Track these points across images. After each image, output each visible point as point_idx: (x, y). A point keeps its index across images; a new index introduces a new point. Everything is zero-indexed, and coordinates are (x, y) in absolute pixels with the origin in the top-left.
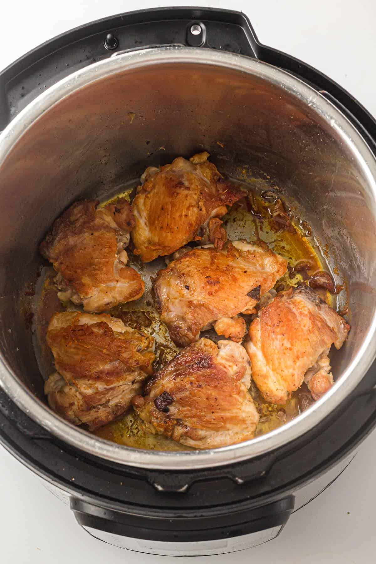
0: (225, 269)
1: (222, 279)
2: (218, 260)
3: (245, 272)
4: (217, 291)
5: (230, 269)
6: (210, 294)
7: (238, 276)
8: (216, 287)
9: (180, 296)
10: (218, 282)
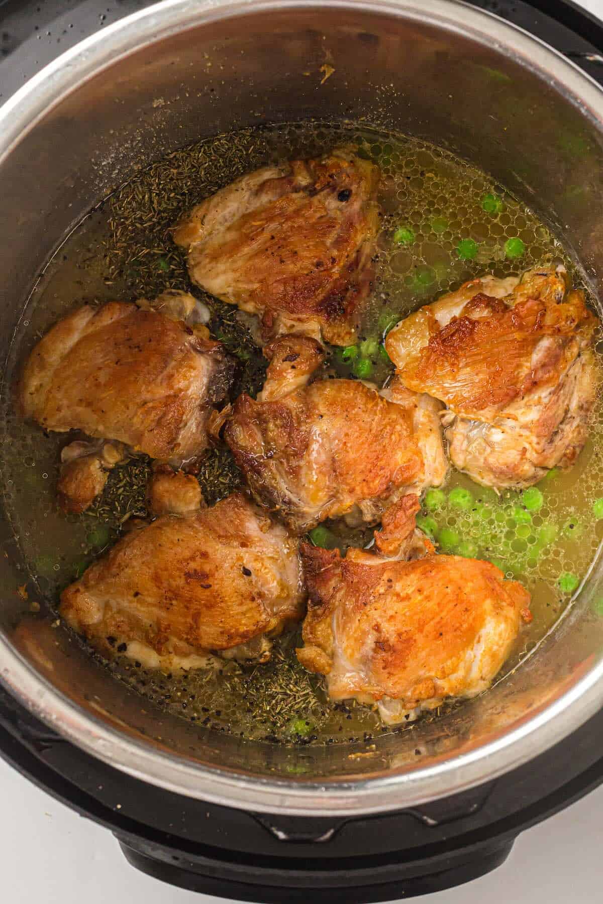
0: (174, 602)
1: (181, 582)
2: (186, 623)
3: (136, 594)
4: (193, 558)
5: (164, 601)
6: (205, 555)
7: (150, 585)
8: (193, 565)
9: (262, 559)
10: (188, 575)
